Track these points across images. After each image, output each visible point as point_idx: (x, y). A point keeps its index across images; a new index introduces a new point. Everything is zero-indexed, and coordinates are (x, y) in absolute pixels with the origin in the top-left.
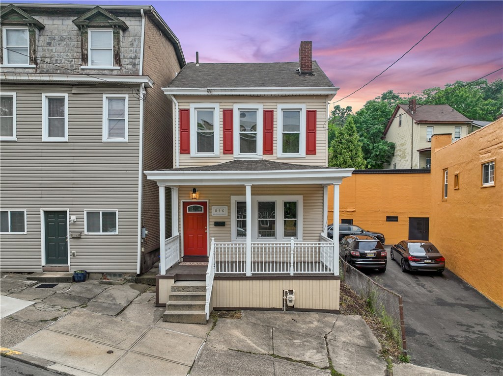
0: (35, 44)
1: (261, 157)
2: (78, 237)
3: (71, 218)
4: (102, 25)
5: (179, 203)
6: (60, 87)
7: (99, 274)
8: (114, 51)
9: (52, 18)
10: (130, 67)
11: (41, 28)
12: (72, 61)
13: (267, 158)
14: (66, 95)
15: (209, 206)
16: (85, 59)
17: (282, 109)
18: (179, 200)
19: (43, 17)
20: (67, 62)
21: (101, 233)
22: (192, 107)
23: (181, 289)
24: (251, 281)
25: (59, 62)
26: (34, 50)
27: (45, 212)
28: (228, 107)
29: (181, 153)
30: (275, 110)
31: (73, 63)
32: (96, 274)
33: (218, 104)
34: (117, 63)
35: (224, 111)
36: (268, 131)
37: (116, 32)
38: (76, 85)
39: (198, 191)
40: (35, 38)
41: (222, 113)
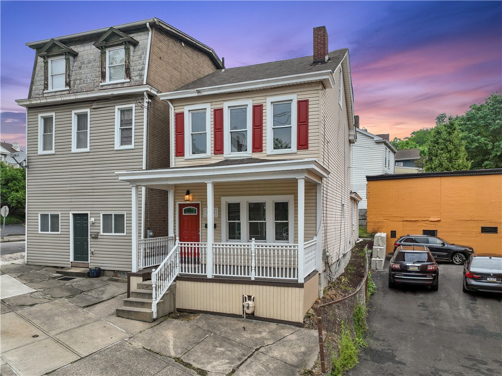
0: (69, 70)
1: (251, 155)
2: (96, 237)
3: (91, 220)
4: (116, 43)
5: (175, 205)
6: (85, 104)
7: (111, 272)
8: (125, 66)
9: (84, 45)
10: (137, 78)
11: (75, 55)
12: (95, 79)
13: (256, 155)
14: (88, 110)
15: (202, 208)
16: (103, 76)
17: (272, 103)
18: (175, 202)
19: (78, 46)
20: (91, 81)
21: (113, 234)
22: (186, 110)
23: (145, 287)
24: (211, 284)
25: (85, 82)
26: (69, 75)
27: (74, 215)
28: (218, 107)
29: (176, 156)
30: (264, 104)
31: (95, 81)
32: (109, 272)
33: (209, 104)
34: (127, 77)
35: (215, 111)
36: (257, 127)
37: (126, 48)
38: (96, 100)
39: (191, 193)
40: (69, 64)
41: (213, 113)
